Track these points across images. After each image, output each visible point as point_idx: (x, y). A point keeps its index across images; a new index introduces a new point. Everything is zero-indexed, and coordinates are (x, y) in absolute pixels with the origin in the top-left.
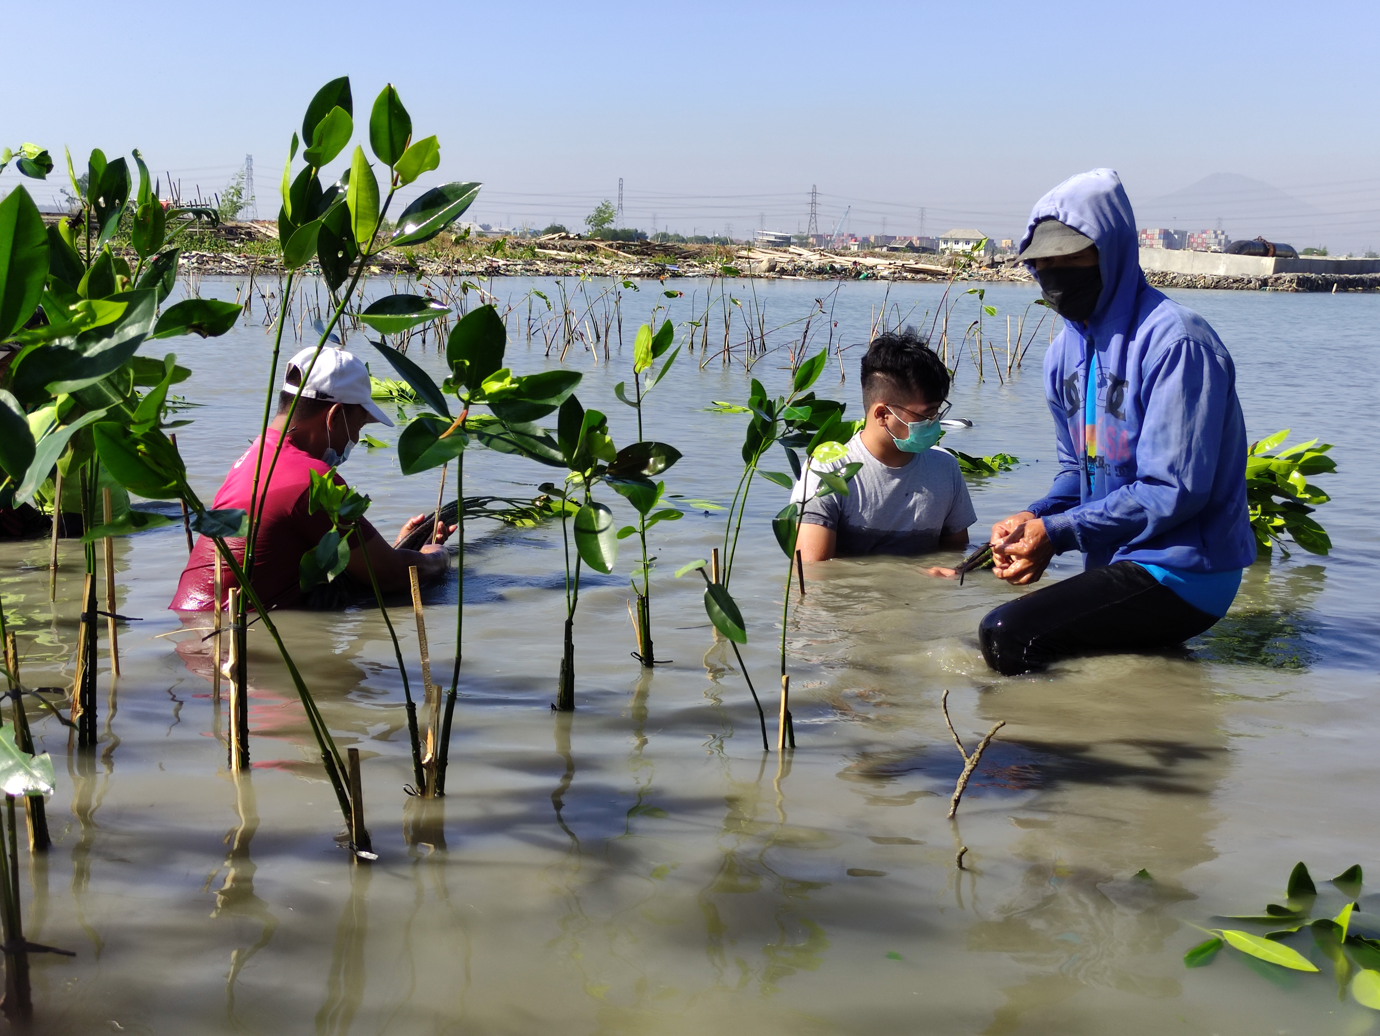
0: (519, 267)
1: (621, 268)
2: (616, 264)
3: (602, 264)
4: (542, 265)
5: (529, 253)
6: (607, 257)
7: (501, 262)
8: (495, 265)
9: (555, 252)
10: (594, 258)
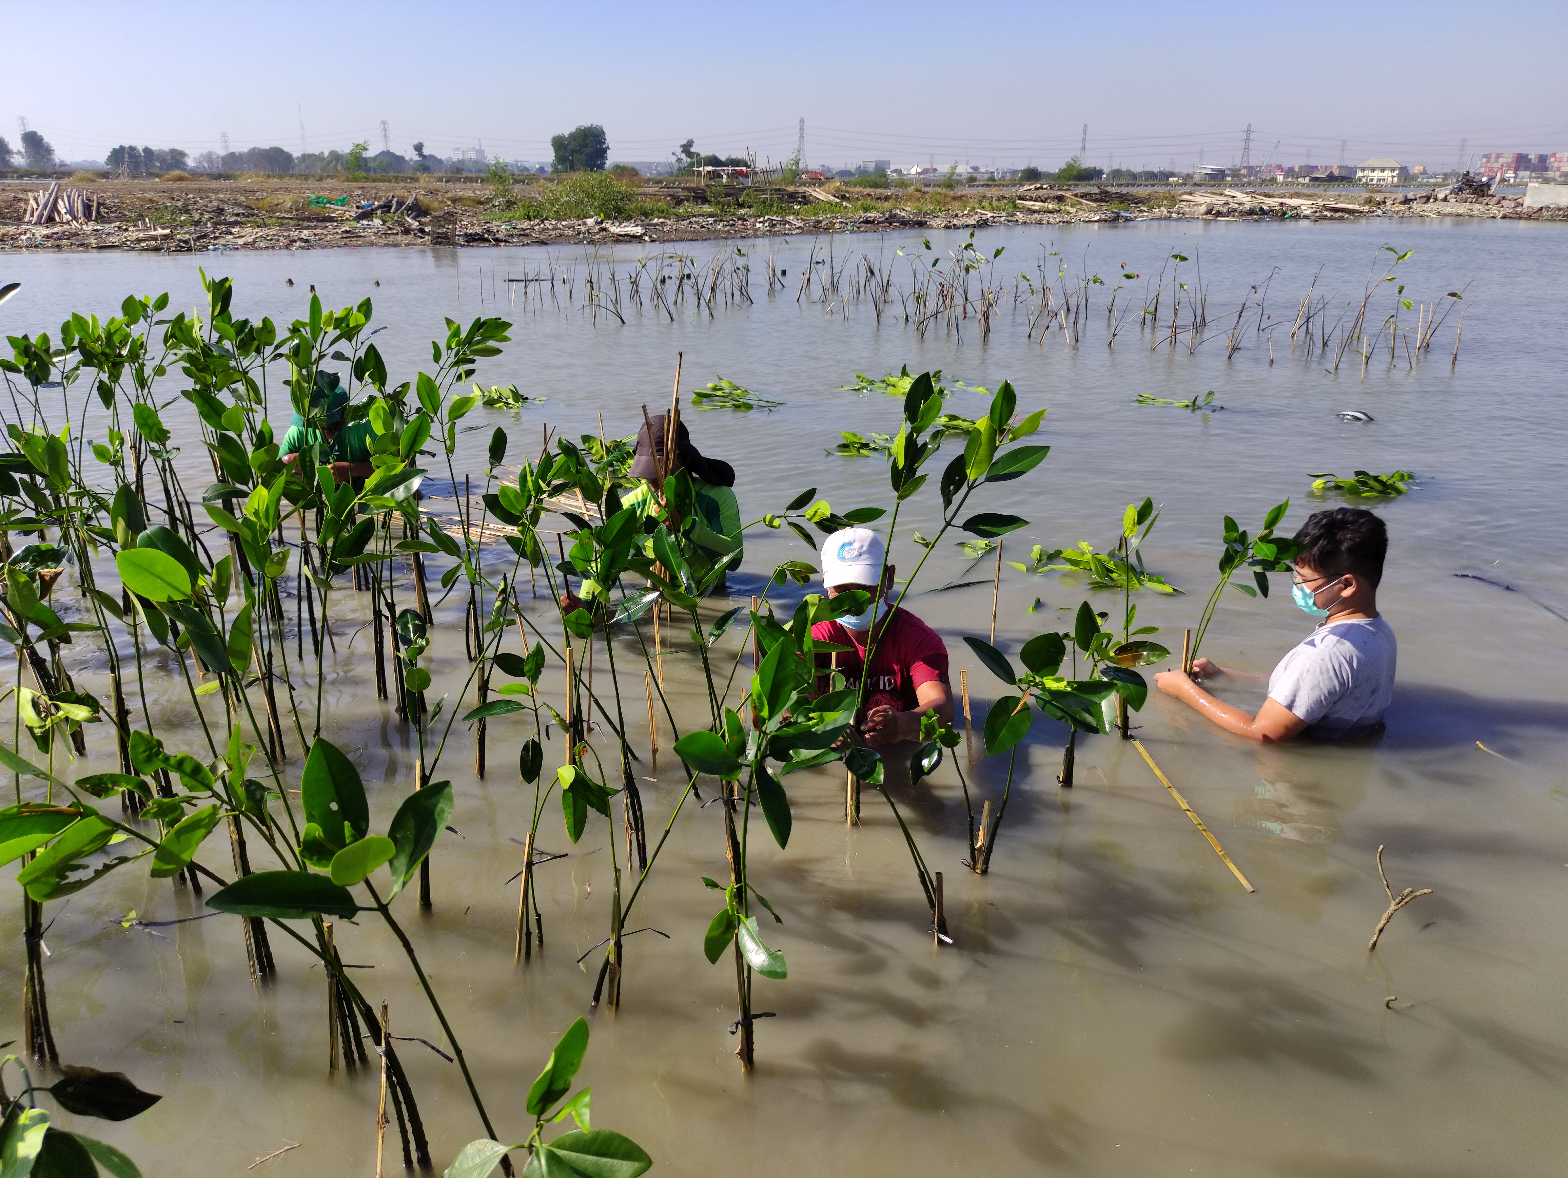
0: (1003, 218)
1: (1084, 216)
2: (1080, 213)
3: (1069, 213)
4: (1021, 216)
5: (1011, 205)
6: (1072, 206)
7: (990, 215)
8: (984, 217)
9: (1032, 203)
10: (1063, 207)
